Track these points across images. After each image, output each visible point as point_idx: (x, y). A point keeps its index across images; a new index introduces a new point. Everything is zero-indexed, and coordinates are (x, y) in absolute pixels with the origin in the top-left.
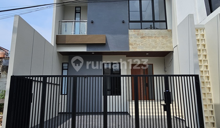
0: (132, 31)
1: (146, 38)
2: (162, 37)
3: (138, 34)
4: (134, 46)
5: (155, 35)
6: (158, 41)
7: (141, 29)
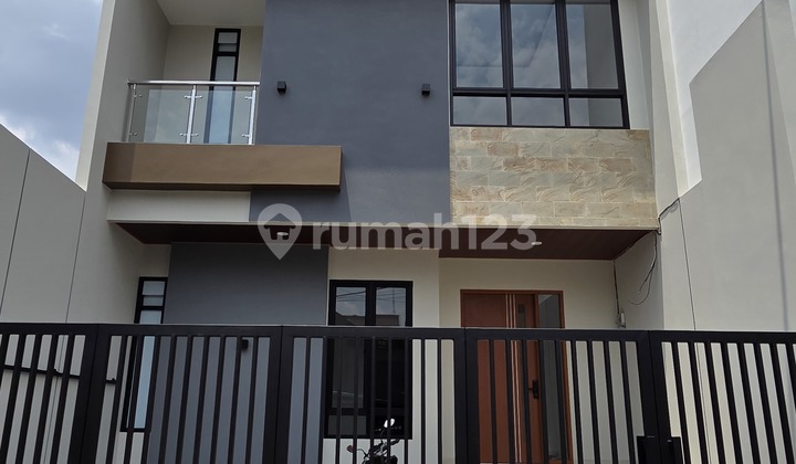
0: (465, 134)
1: (532, 166)
2: (607, 161)
3: (493, 150)
4: (476, 201)
5: (571, 152)
6: (585, 179)
7: (509, 125)
